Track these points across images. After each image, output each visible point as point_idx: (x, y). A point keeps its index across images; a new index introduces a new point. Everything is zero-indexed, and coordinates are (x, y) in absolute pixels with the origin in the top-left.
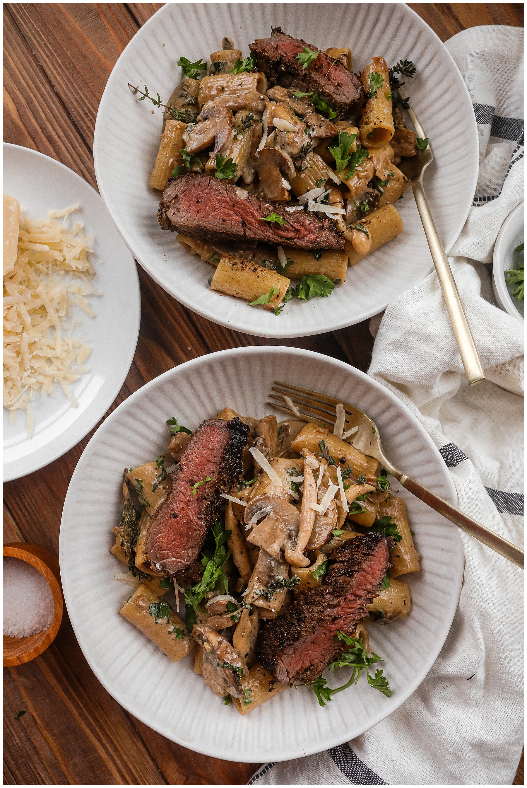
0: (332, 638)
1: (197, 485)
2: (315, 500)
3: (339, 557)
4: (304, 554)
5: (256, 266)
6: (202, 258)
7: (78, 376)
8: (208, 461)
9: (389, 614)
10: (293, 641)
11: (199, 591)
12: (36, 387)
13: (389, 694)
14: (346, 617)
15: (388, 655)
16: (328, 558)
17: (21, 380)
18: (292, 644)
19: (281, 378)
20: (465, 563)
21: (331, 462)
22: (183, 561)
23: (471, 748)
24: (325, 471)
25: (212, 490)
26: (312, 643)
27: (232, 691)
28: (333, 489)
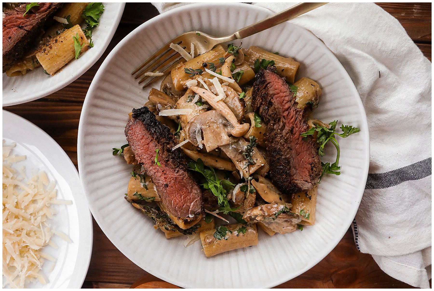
0: (303, 142)
1: (156, 160)
2: (215, 96)
3: (257, 104)
4: (241, 124)
5: (55, 39)
6: (31, 69)
7: (55, 191)
8: (148, 144)
9: (313, 99)
10: (288, 165)
11: (222, 202)
12: (45, 219)
13: (357, 130)
14: (296, 124)
15: (337, 116)
16: (254, 112)
17: (34, 225)
18: (290, 168)
19: (132, 69)
20: (310, 31)
21: (200, 72)
22: (197, 199)
23: (420, 104)
24: (203, 79)
25: (165, 153)
26: (298, 155)
27: (295, 221)
28: (215, 81)
